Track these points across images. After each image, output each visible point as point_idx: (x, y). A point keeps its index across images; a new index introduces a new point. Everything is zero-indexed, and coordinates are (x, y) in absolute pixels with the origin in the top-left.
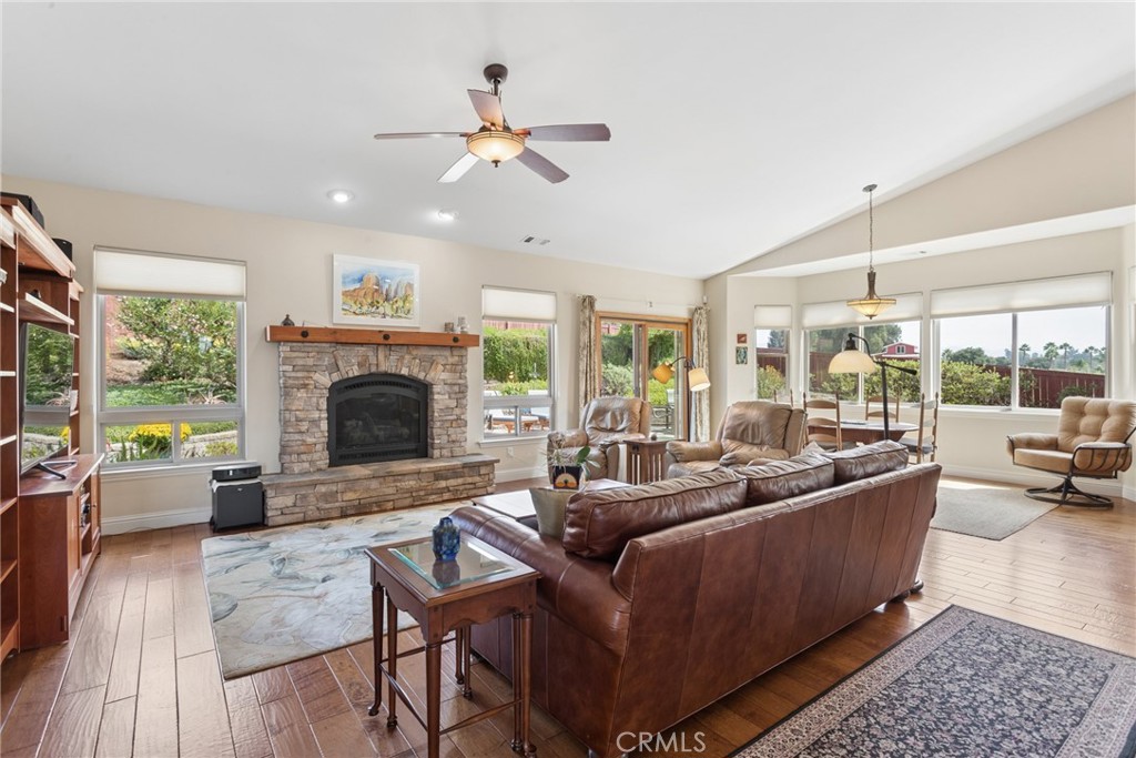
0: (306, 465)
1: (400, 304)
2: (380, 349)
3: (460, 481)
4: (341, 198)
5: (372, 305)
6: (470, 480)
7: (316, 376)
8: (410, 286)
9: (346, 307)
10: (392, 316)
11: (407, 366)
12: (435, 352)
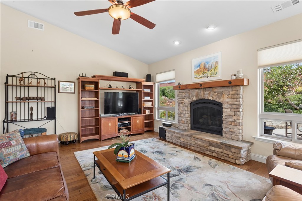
0: (182, 127)
3: (220, 150)
4: (177, 43)
5: (203, 74)
6: (226, 152)
8: (217, 63)
9: (196, 77)
10: (210, 77)
11: (211, 96)
12: (224, 90)
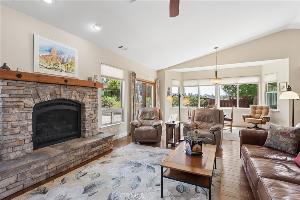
0: (19, 153)
1: (69, 66)
2: (62, 87)
3: (101, 146)
5: (55, 64)
6: (104, 145)
7: (26, 101)
8: (73, 58)
9: (41, 64)
10: (65, 72)
11: (74, 96)
12: (85, 90)
